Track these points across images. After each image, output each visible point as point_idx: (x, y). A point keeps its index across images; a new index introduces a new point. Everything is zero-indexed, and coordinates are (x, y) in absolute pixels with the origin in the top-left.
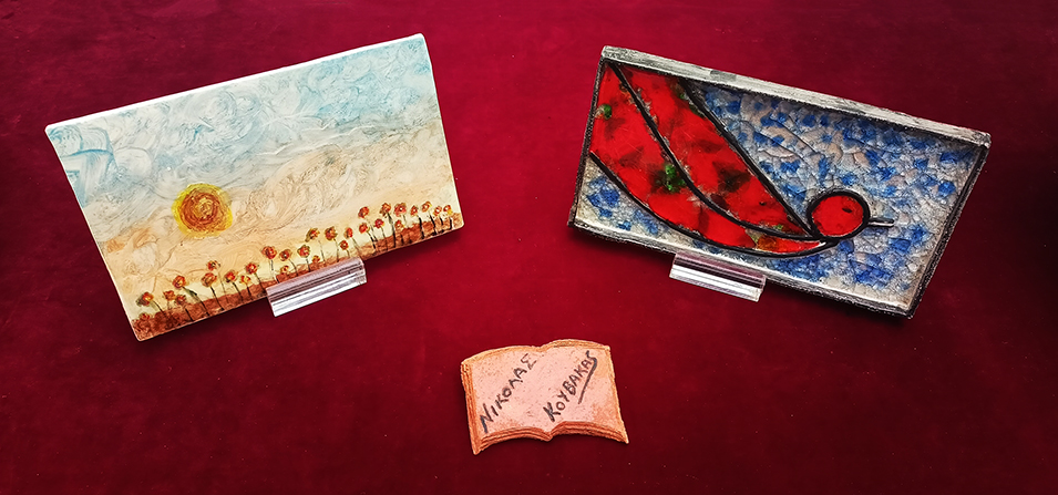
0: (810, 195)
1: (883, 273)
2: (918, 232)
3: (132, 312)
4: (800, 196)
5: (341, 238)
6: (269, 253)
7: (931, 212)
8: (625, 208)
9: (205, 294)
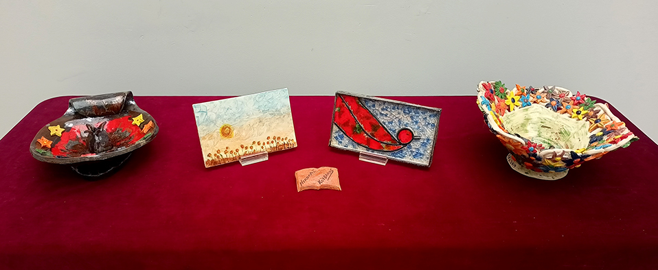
0: (397, 131)
1: (421, 154)
2: (428, 140)
3: (205, 159)
4: (394, 131)
5: (261, 145)
6: (242, 147)
7: (429, 133)
8: (346, 140)
9: (224, 156)
